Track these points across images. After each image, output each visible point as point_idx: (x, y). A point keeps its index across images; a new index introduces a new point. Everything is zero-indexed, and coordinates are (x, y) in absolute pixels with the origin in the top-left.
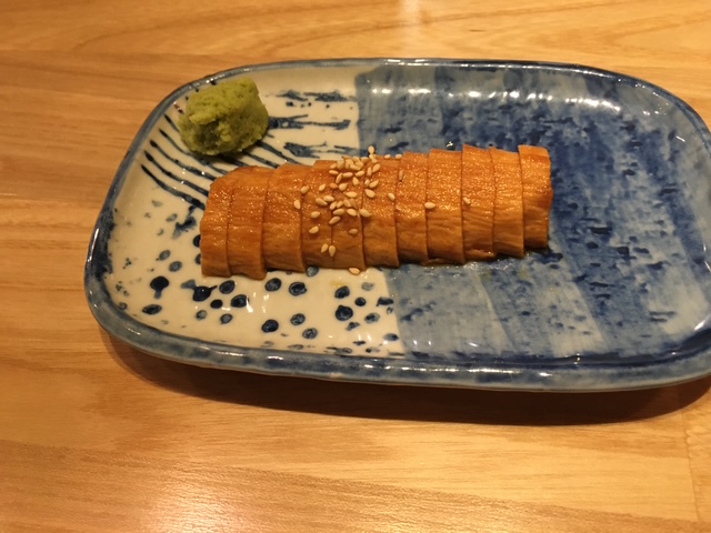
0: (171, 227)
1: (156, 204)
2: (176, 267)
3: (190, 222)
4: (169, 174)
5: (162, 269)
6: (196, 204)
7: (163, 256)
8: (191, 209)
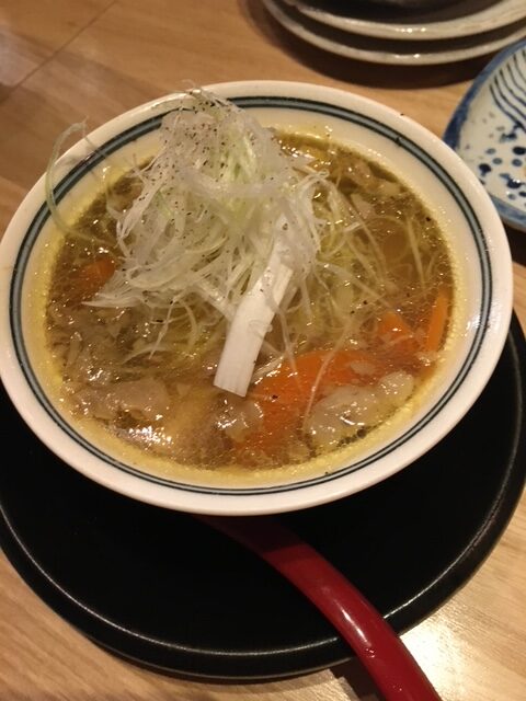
0: (498, 134)
1: (492, 115)
2: (498, 161)
3: (512, 136)
4: (504, 98)
5: (488, 160)
6: (519, 125)
7: (491, 151)
8: (515, 127)
